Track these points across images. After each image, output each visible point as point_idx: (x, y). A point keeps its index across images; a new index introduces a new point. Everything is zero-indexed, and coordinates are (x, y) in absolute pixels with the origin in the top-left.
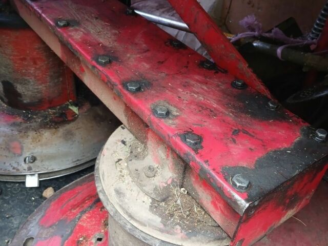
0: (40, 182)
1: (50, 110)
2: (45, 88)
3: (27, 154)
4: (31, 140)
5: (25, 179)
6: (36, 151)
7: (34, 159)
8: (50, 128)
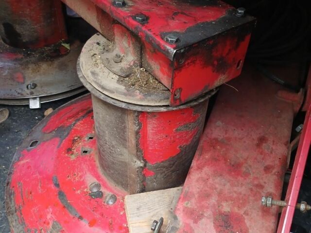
0: (41, 105)
1: (45, 48)
2: (39, 28)
3: (29, 82)
4: (31, 71)
5: (29, 103)
6: (36, 79)
7: (35, 86)
8: (47, 61)
